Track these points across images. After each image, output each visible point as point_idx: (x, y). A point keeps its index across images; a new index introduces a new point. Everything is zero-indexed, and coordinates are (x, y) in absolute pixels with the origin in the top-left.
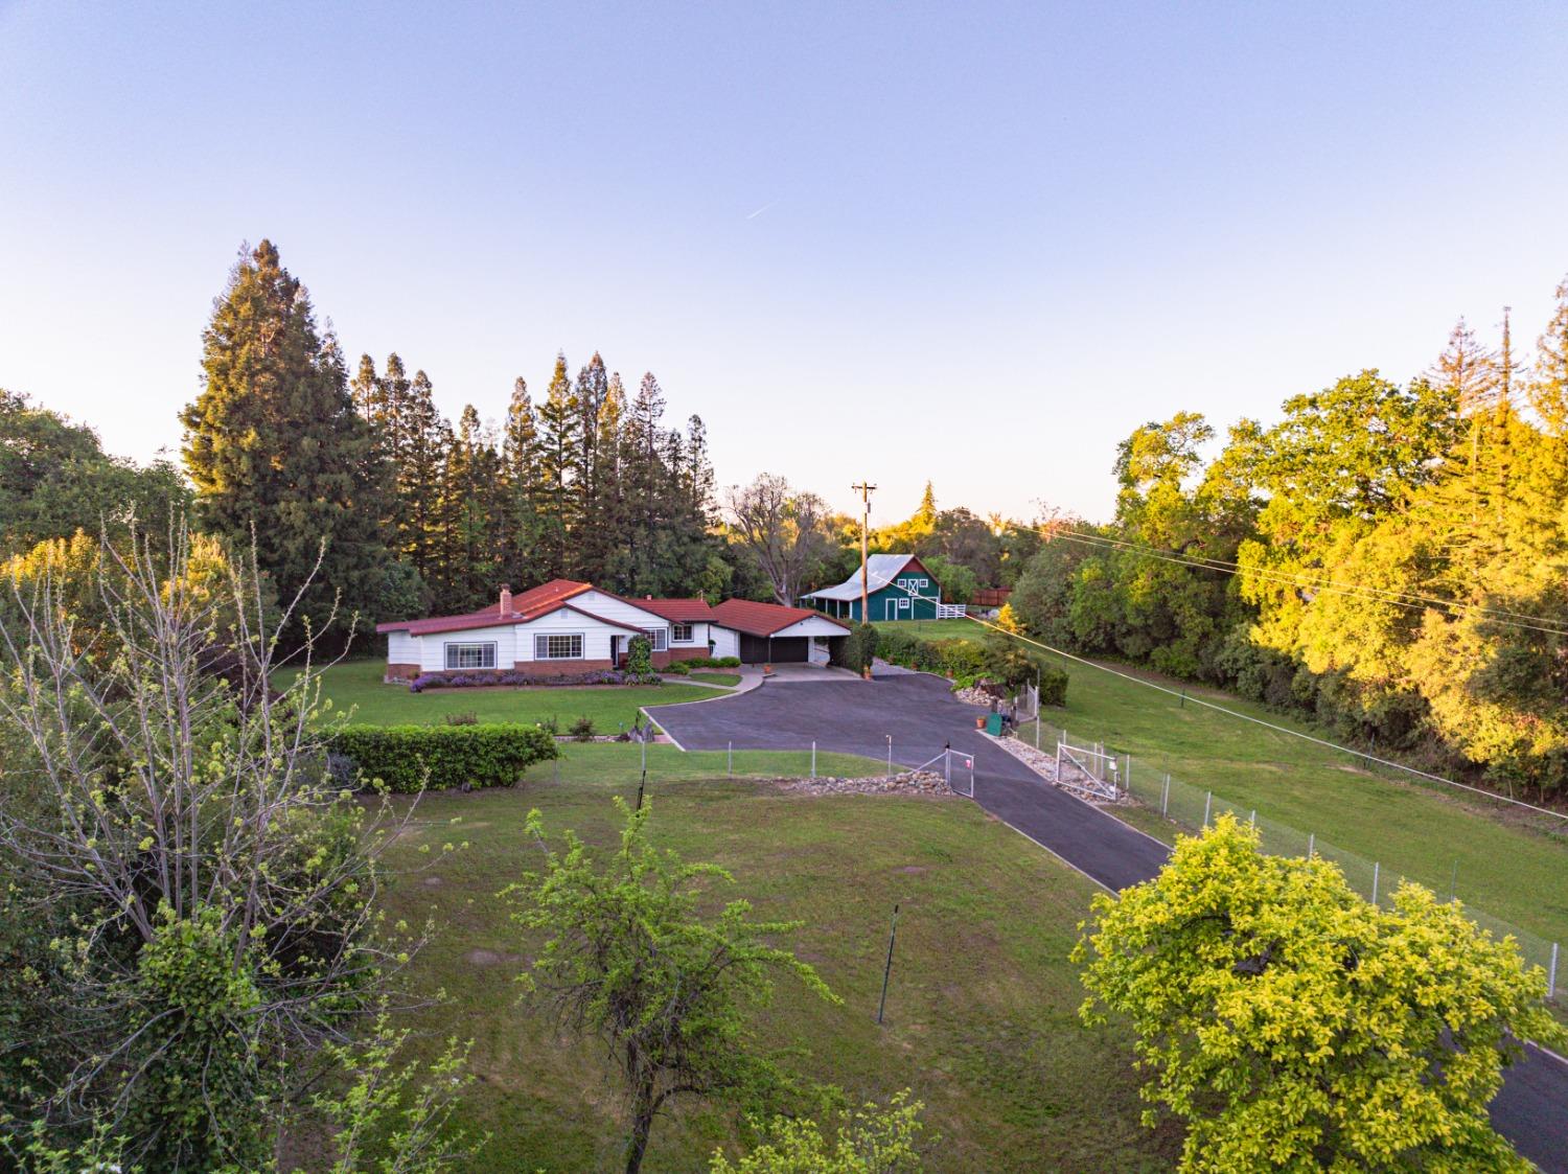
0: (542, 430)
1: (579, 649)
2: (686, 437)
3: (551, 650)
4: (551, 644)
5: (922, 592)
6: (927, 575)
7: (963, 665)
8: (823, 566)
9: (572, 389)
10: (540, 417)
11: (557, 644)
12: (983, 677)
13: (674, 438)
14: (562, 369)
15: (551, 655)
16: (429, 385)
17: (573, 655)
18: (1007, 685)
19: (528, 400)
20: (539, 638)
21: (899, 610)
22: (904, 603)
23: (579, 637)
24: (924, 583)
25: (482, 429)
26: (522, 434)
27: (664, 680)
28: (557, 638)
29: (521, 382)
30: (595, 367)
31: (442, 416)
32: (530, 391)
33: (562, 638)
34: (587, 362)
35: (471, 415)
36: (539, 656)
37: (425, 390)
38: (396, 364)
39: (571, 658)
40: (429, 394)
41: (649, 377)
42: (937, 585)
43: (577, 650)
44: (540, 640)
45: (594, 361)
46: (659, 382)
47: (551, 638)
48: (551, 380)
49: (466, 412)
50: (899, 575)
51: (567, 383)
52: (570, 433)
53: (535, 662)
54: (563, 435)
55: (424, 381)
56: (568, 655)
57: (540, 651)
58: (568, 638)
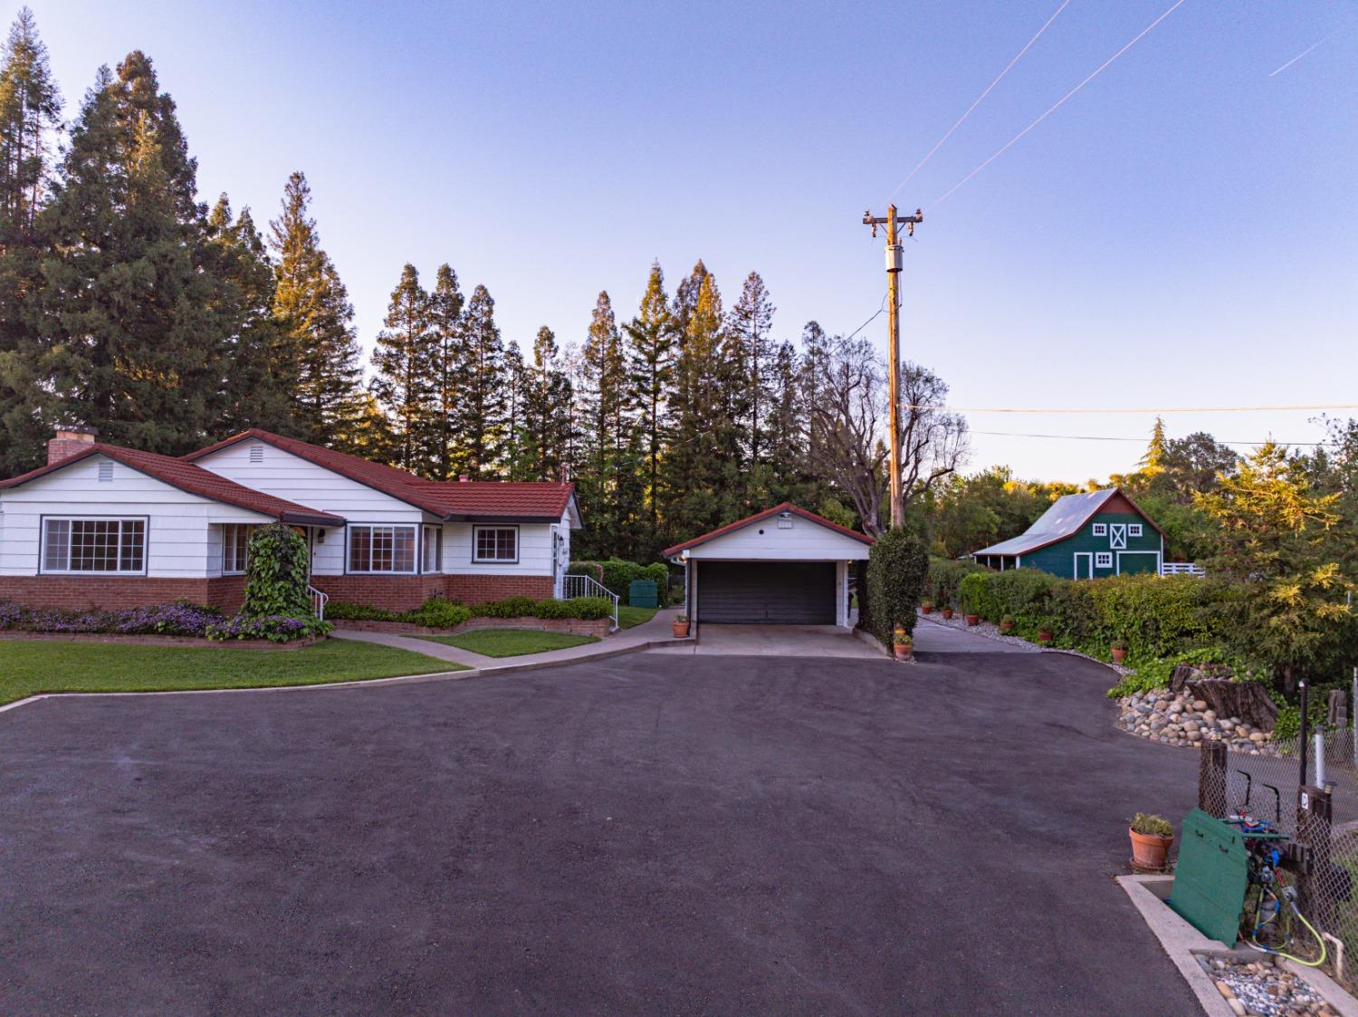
0: (629, 351)
1: (139, 553)
2: (801, 350)
3: (76, 552)
4: (76, 539)
5: (1132, 543)
6: (1139, 517)
7: (1149, 630)
8: (998, 519)
9: (670, 303)
10: (626, 336)
11: (89, 539)
12: (1200, 661)
13: (786, 352)
14: (657, 281)
15: (75, 566)
16: (490, 302)
17: (125, 566)
18: (1278, 684)
19: (612, 316)
20: (52, 524)
21: (1095, 570)
22: (1103, 559)
23: (139, 526)
24: (1135, 530)
25: (560, 356)
26: (603, 358)
27: (339, 634)
28: (89, 525)
29: (604, 295)
30: (698, 277)
31: (505, 339)
32: (614, 306)
33: (101, 526)
34: (688, 273)
35: (546, 337)
36: (50, 565)
37: (486, 308)
38: (447, 275)
39: (119, 572)
40: (490, 312)
41: (754, 277)
42: (1158, 533)
43: (135, 556)
44: (53, 527)
45: (697, 270)
46: (767, 285)
47: (77, 525)
48: (644, 295)
49: (540, 335)
50: (1096, 517)
51: (663, 299)
52: (663, 356)
53: (39, 578)
54: (652, 360)
55: (483, 297)
56: (112, 566)
57: (53, 558)
58: (114, 526)
